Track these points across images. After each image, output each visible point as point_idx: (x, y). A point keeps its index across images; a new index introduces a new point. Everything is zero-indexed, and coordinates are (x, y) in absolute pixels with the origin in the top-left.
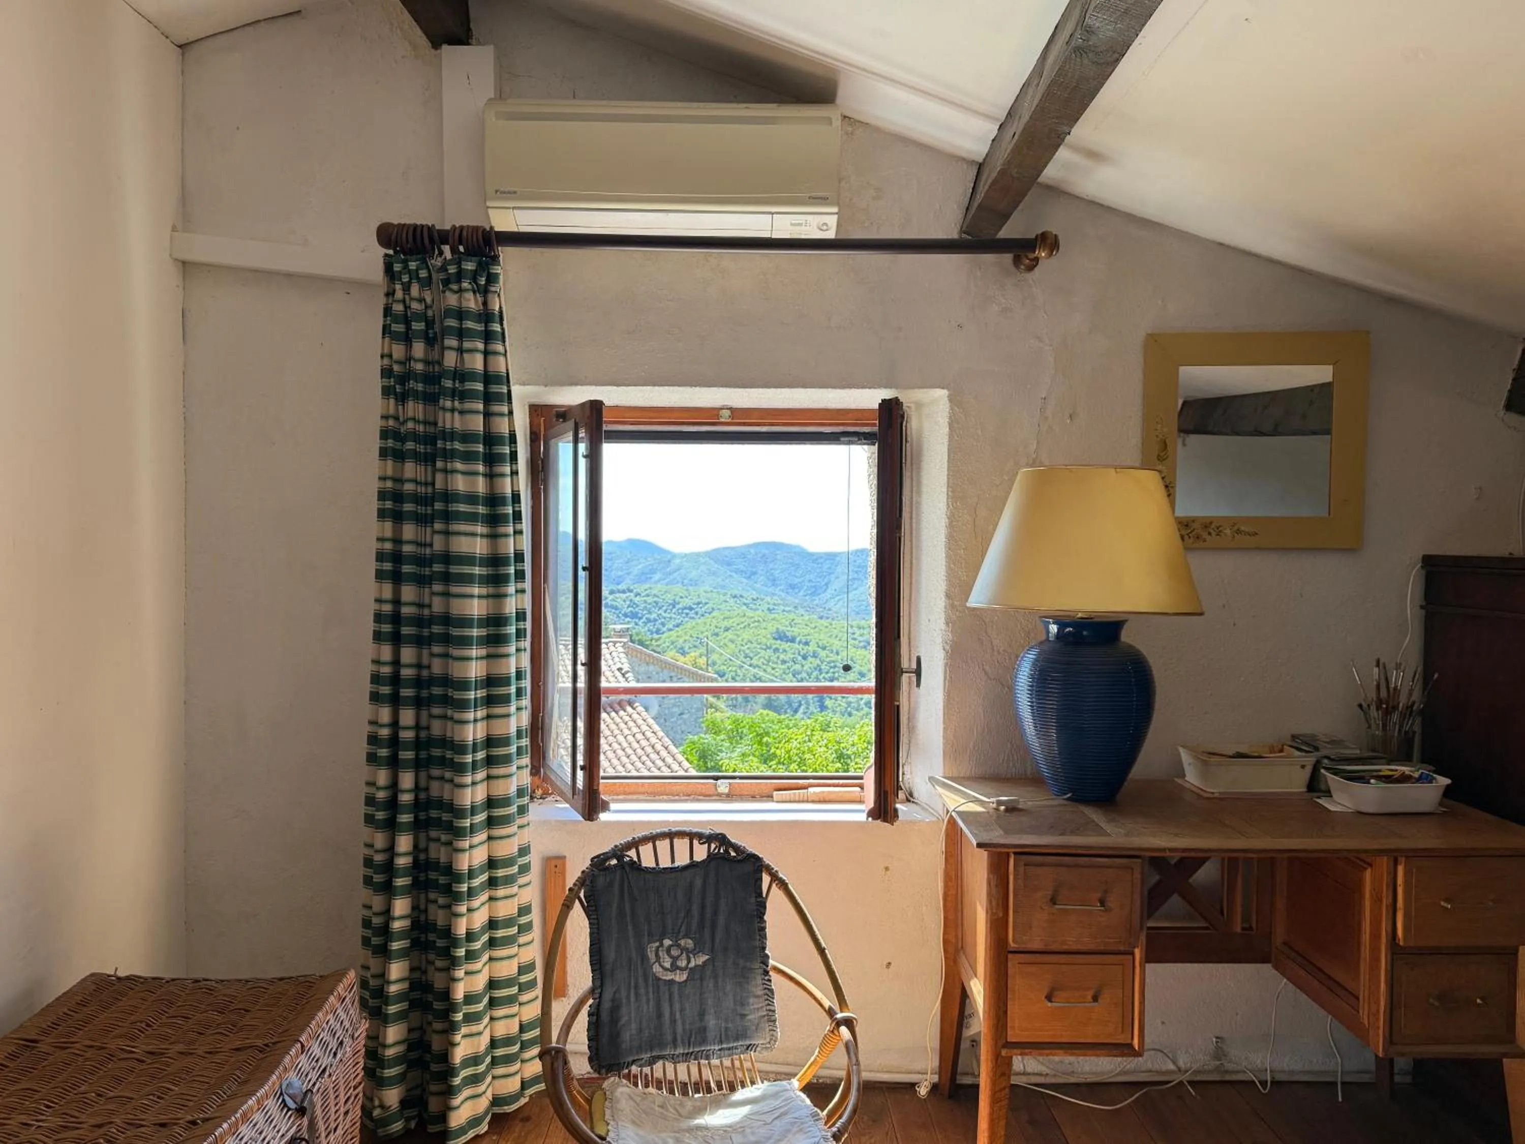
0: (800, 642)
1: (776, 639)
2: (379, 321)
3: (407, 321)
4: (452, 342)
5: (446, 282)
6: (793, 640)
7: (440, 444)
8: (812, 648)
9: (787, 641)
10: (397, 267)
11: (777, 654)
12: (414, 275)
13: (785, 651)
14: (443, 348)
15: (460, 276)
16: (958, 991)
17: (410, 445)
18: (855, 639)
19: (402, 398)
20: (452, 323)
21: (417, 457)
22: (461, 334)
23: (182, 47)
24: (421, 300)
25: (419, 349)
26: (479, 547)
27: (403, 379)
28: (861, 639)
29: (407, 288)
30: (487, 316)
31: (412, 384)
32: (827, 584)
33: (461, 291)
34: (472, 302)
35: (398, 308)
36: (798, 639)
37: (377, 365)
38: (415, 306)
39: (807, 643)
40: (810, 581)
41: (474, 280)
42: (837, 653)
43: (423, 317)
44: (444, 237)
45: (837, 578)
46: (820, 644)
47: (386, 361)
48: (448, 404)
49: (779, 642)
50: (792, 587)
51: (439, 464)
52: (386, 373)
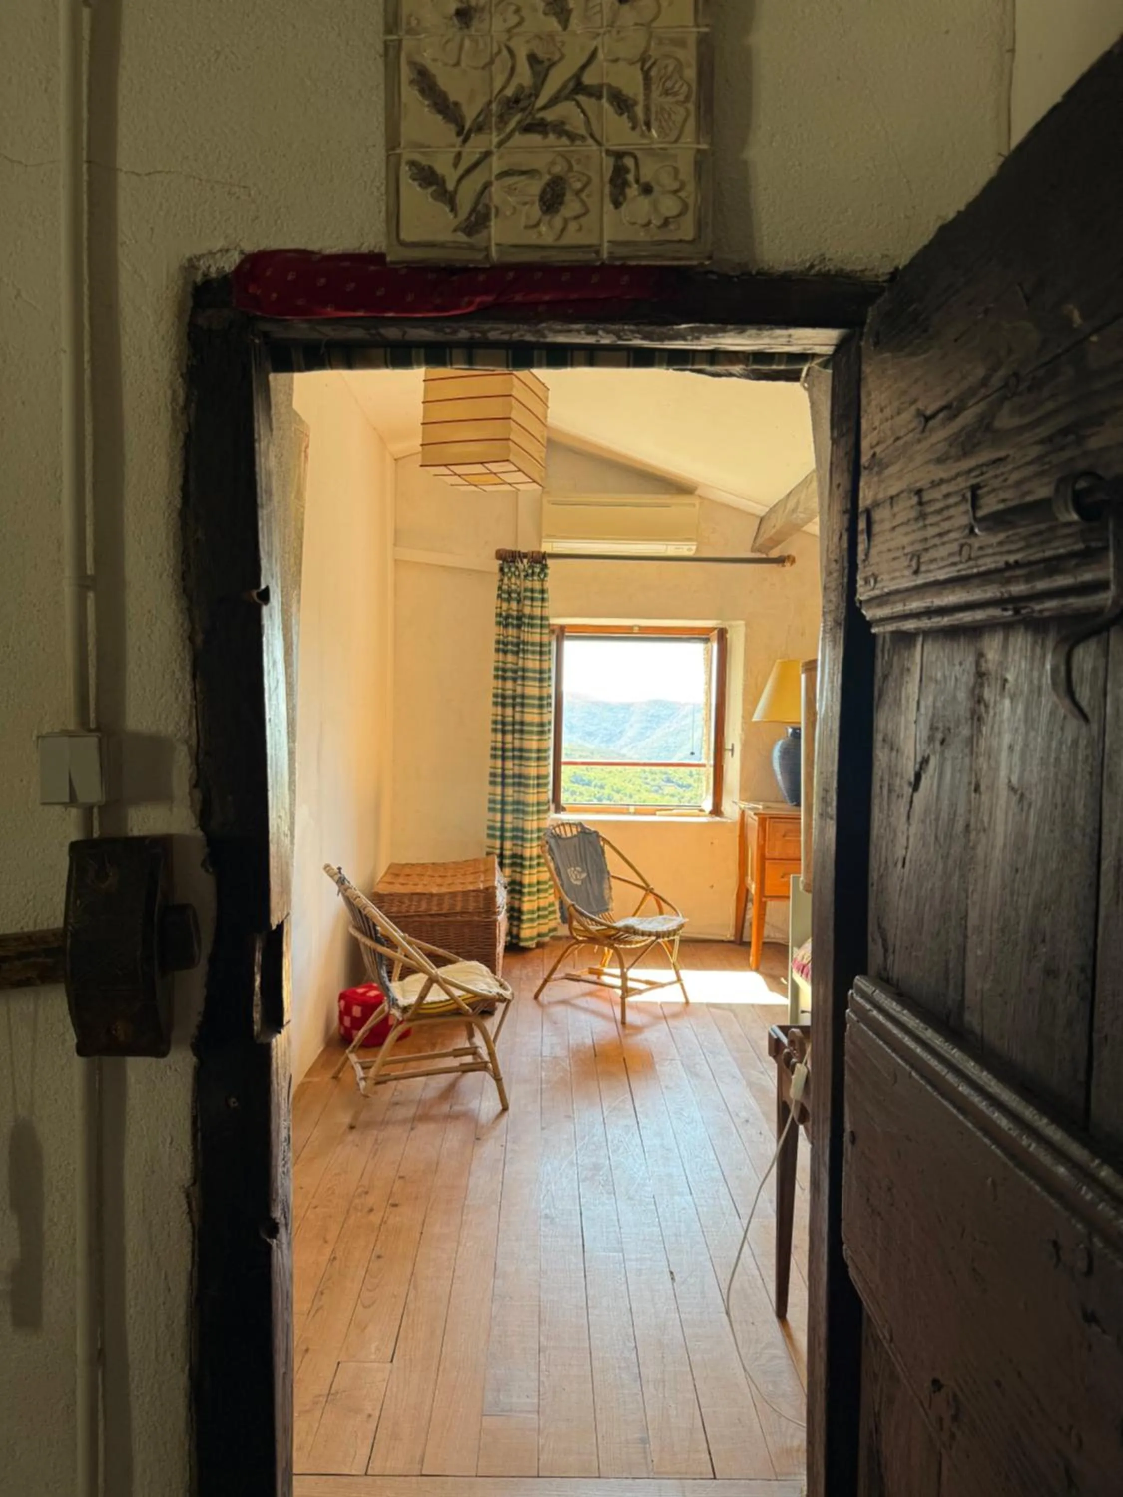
0: (595, 786)
1: (574, 783)
2: (495, 592)
3: (509, 593)
4: (528, 602)
5: (526, 576)
6: (589, 784)
7: (521, 646)
8: (607, 791)
9: (583, 785)
10: (506, 570)
11: (575, 797)
12: (514, 573)
13: (581, 794)
14: (523, 605)
15: (533, 574)
16: (745, 891)
17: (510, 647)
18: (647, 784)
19: (506, 626)
20: (529, 594)
21: (512, 652)
22: (532, 599)
23: (396, 460)
24: (515, 584)
25: (514, 605)
26: (535, 692)
27: (507, 617)
28: (652, 783)
29: (509, 579)
30: (542, 591)
31: (510, 620)
32: (621, 732)
33: (532, 580)
34: (537, 586)
35: (505, 587)
36: (593, 784)
37: (494, 611)
38: (513, 587)
39: (602, 787)
40: (606, 729)
41: (539, 576)
42: (631, 797)
43: (515, 592)
44: (525, 556)
45: (631, 726)
46: (615, 787)
47: (498, 610)
48: (526, 629)
49: (576, 785)
50: (590, 734)
51: (521, 655)
52: (499, 615)
